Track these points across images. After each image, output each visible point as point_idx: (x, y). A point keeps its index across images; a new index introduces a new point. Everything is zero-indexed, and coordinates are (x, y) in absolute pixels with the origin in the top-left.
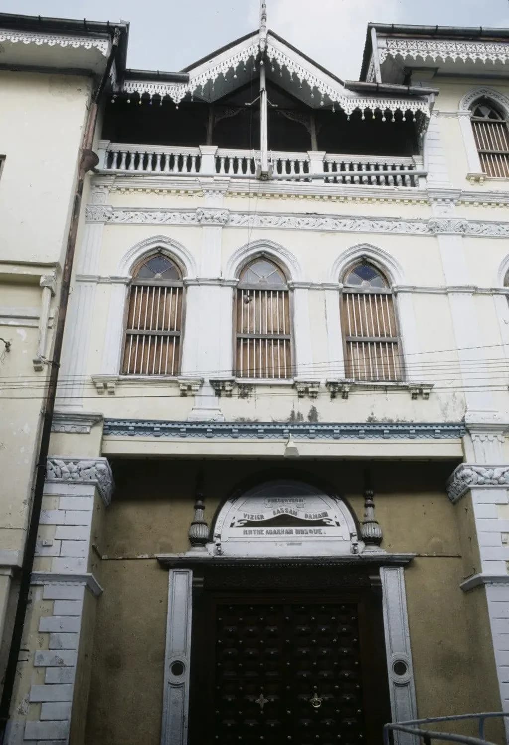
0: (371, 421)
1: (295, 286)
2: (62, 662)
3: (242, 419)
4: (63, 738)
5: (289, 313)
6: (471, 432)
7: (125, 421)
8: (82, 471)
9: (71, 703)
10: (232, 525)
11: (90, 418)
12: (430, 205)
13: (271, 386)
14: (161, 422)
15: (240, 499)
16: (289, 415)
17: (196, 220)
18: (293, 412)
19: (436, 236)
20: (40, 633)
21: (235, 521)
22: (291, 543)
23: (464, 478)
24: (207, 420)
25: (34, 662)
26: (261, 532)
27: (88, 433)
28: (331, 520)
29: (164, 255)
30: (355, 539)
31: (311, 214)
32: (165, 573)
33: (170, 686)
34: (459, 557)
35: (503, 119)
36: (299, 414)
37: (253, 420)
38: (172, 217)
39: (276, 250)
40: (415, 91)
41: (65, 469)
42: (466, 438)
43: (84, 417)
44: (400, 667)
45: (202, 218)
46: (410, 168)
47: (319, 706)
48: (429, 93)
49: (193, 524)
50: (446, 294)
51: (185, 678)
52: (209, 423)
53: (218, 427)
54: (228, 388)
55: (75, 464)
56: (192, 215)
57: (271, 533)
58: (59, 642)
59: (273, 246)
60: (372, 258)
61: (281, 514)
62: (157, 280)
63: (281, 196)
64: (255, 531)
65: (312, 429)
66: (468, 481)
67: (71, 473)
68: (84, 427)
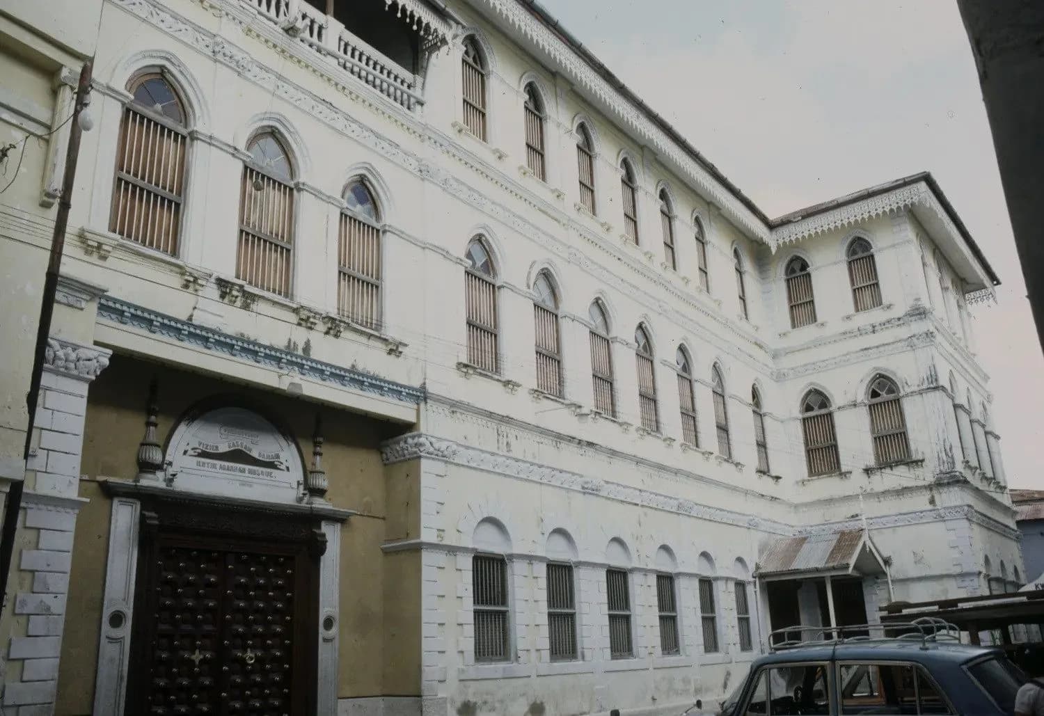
0: (353, 370)
1: (305, 187)
2: (48, 608)
3: (242, 335)
4: (49, 701)
5: (291, 216)
6: (428, 401)
7: (123, 303)
8: (81, 362)
9: (58, 660)
10: (185, 452)
11: (89, 289)
12: (423, 141)
13: (275, 303)
14: (164, 317)
15: (196, 422)
16: (286, 343)
17: (211, 48)
18: (290, 340)
19: (423, 180)
20: (21, 570)
21: (189, 448)
22: (243, 484)
23: (418, 445)
24: (213, 327)
25: (14, 610)
26: (214, 466)
27: (82, 309)
28: (282, 463)
29: (167, 81)
30: (302, 487)
31: (327, 102)
32: (108, 501)
33: (107, 640)
34: (384, 519)
35: (482, 68)
36: (295, 343)
37: (252, 339)
38: (184, 31)
39: (290, 132)
40: (448, 12)
41: (61, 353)
42: (422, 405)
43: (84, 287)
44: (329, 623)
45: (219, 52)
46: (409, 87)
47: (253, 661)
48: (458, 23)
49: (142, 444)
50: (424, 248)
51: (126, 631)
52: (214, 332)
53: (222, 339)
54: (235, 293)
55: (74, 350)
56: (208, 40)
57: (224, 469)
58: (45, 584)
59: (288, 126)
60: (370, 183)
61: (236, 448)
62: (156, 112)
63: (299, 62)
64: (208, 464)
65: (307, 365)
66: (422, 449)
67: (66, 361)
68: (79, 300)
